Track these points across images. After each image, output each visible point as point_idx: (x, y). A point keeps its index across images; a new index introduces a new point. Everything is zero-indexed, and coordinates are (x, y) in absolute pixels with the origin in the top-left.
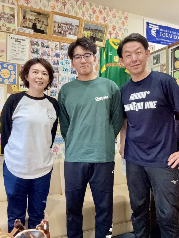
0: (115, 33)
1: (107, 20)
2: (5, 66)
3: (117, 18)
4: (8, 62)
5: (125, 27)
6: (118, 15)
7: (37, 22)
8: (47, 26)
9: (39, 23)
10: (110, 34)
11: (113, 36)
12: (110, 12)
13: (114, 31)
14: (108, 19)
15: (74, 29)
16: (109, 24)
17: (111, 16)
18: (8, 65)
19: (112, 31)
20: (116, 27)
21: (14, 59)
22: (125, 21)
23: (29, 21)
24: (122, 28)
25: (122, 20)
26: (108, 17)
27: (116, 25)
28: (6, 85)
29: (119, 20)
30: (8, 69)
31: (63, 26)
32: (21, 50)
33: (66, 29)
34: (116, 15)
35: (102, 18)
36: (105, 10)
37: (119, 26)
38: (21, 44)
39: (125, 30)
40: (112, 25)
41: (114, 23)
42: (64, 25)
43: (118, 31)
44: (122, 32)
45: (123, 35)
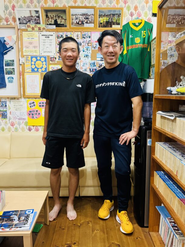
1: (128, 2)
2: (39, 58)
4: (41, 55)
5: (148, 4)
7: (57, 18)
8: (66, 20)
9: (59, 19)
10: (132, 15)
13: (136, 11)
15: (90, 18)
16: (131, 5)
18: (41, 57)
19: (134, 12)
21: (44, 52)
23: (51, 19)
24: (146, 7)
27: (138, 5)
28: (40, 73)
30: (41, 61)
31: (80, 18)
32: (50, 44)
33: (83, 19)
35: (123, 1)
38: (49, 39)
40: (134, 5)
41: (136, 3)
42: (80, 16)
43: (140, 11)
44: (145, 11)
45: (146, 14)
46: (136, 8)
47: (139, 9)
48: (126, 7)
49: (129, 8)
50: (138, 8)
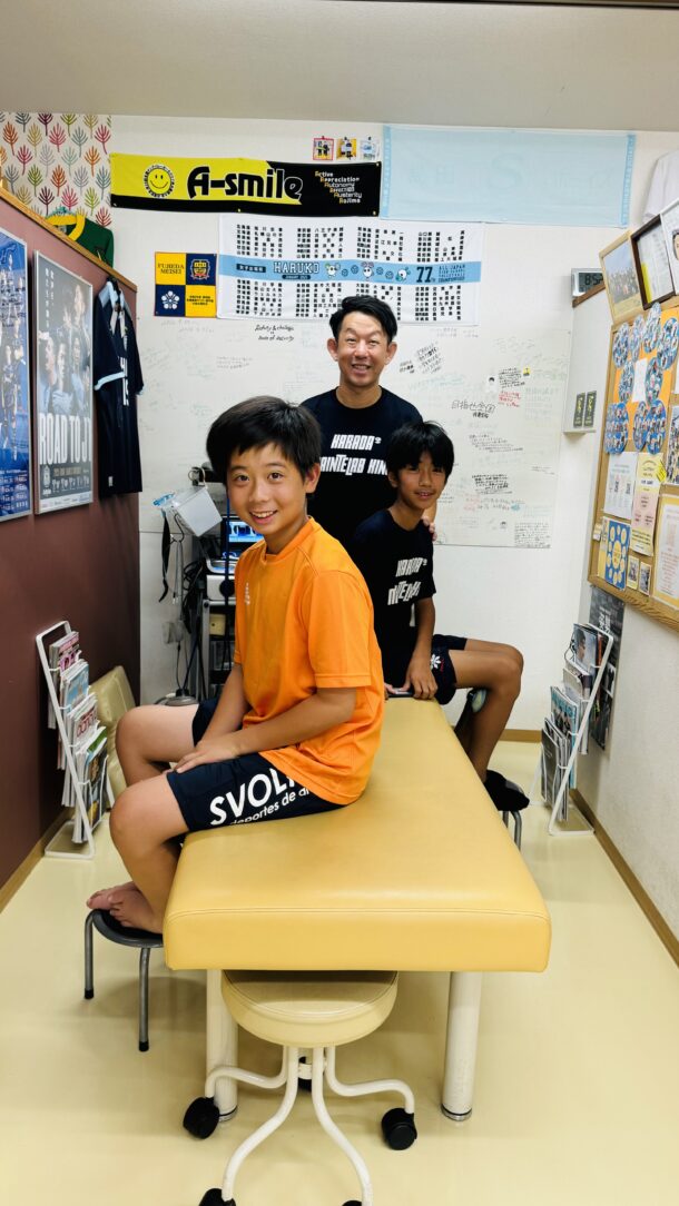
0: (61, 195)
1: (33, 154)
3: (68, 144)
5: (97, 167)
6: (72, 132)
10: (46, 198)
11: (56, 204)
12: (41, 126)
13: (59, 187)
14: (36, 152)
16: (42, 168)
17: (46, 140)
19: (53, 190)
20: (67, 174)
22: (98, 145)
24: (90, 174)
25: (86, 148)
26: (35, 145)
27: (65, 167)
29: (77, 148)
34: (66, 133)
35: (16, 153)
36: (24, 124)
37: (75, 167)
39: (98, 178)
40: (53, 167)
41: (58, 160)
43: (72, 186)
44: (87, 187)
45: (91, 197)
46: (58, 177)
47: (70, 180)
48: (26, 171)
49: (35, 177)
50: (63, 176)
